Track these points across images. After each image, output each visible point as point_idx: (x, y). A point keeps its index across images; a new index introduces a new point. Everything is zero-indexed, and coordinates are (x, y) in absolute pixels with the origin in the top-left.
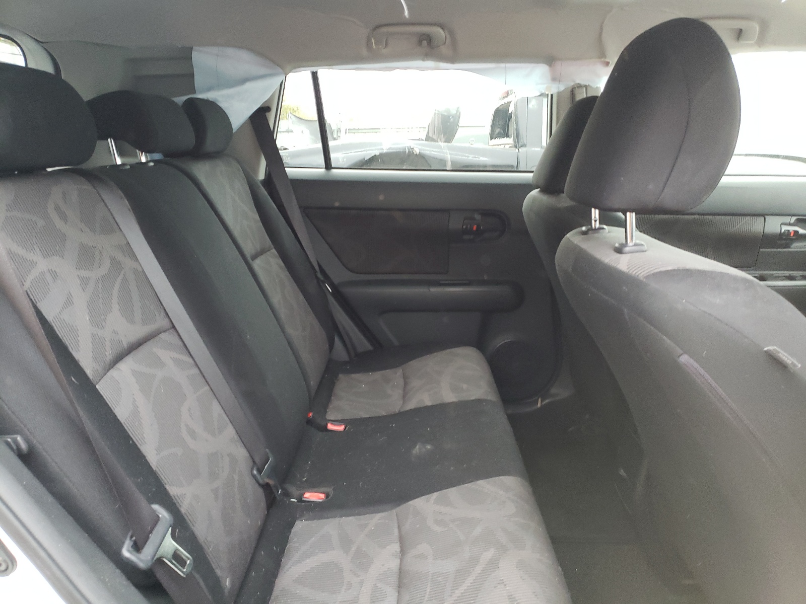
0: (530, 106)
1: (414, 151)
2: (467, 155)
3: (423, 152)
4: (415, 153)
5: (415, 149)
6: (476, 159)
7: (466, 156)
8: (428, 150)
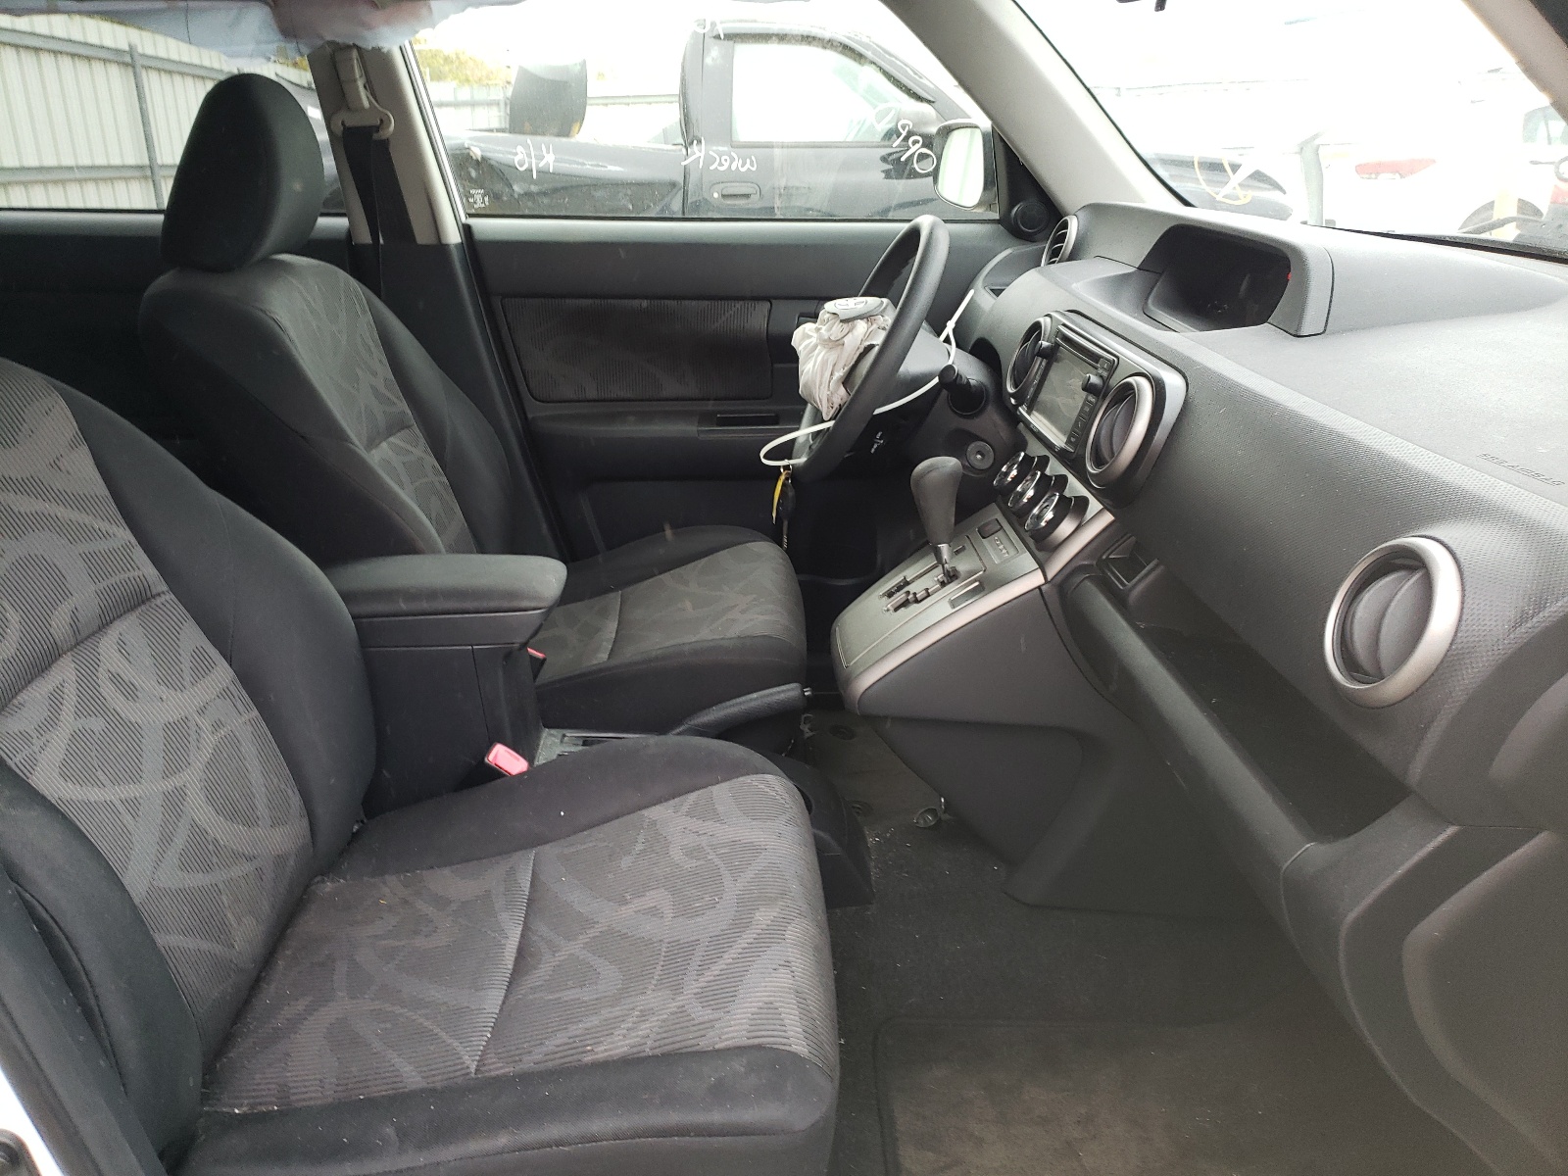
0: (708, 61)
1: (472, 154)
2: (580, 160)
3: (488, 155)
4: (474, 158)
5: (473, 148)
6: (600, 169)
7: (578, 163)
8: (499, 152)
